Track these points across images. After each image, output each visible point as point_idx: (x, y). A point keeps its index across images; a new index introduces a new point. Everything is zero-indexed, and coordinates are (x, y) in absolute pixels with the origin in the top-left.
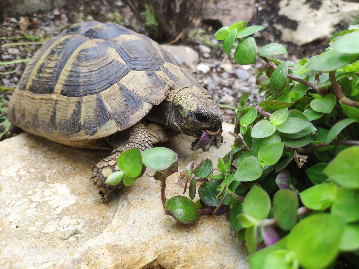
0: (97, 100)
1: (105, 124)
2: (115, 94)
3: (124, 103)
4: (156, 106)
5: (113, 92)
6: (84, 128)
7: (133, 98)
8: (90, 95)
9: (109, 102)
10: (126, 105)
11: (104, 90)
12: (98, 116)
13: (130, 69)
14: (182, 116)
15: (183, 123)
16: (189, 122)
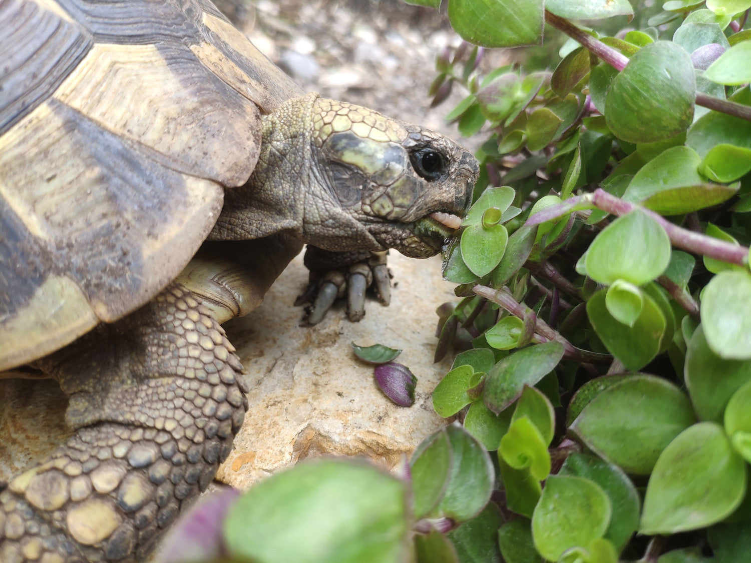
1: (30, 297)
2: (46, 152)
3: (100, 191)
4: (236, 189)
5: (36, 144)
7: (133, 164)
9: (25, 193)
10: (112, 198)
13: (89, 37)
14: (361, 173)
15: (370, 198)
16: (395, 185)
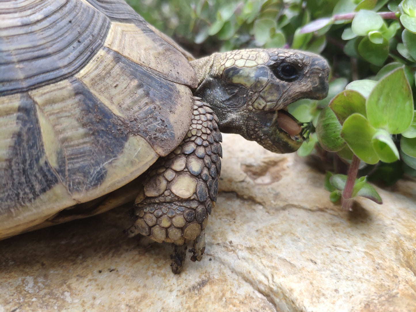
0: (77, 94)
1: (123, 148)
2: (109, 73)
3: (141, 92)
5: (104, 69)
6: (64, 176)
8: (52, 85)
9: (106, 94)
10: (147, 95)
11: (82, 66)
12: (97, 134)
13: (108, 19)
14: (244, 87)
15: (251, 101)
16: (264, 90)
